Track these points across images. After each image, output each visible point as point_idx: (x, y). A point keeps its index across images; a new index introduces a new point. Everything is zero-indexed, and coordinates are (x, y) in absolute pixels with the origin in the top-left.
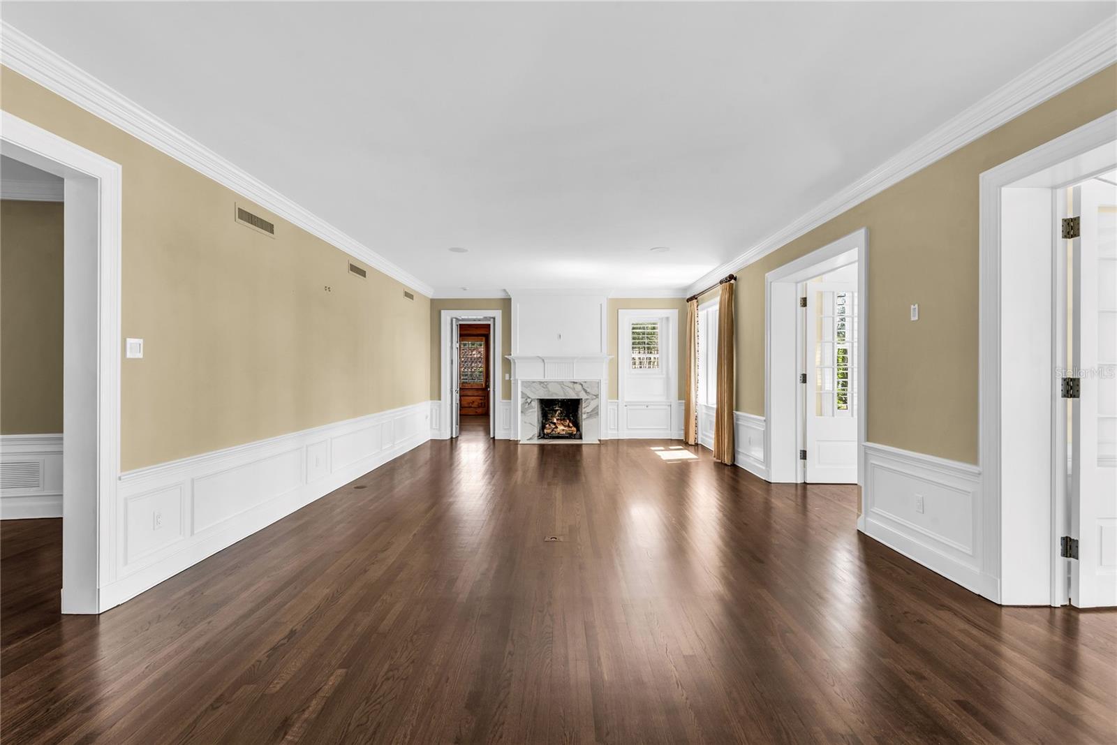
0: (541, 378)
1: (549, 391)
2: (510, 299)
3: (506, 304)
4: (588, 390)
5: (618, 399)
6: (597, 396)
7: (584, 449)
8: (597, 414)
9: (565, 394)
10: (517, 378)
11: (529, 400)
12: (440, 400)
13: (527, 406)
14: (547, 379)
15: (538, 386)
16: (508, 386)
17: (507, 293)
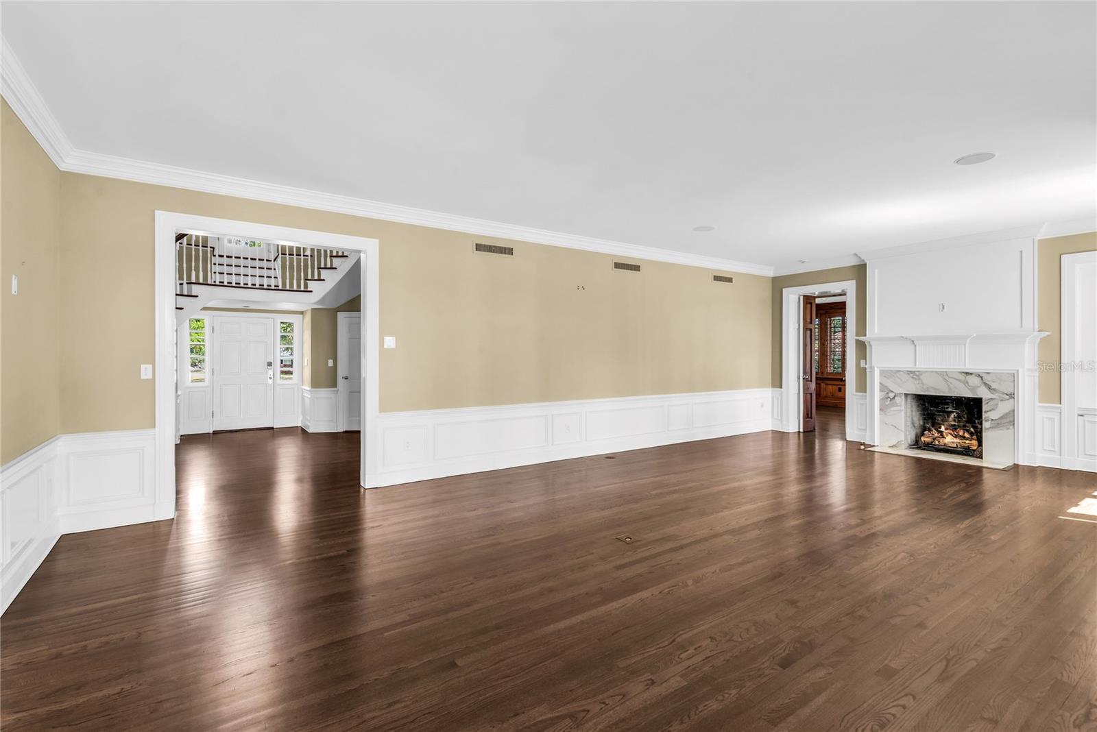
0: (909, 366)
1: (922, 383)
2: (866, 265)
3: (860, 272)
4: (994, 386)
5: (1060, 403)
6: (1011, 396)
7: (986, 475)
8: (1013, 423)
9: (950, 389)
10: (873, 364)
11: (891, 395)
12: (781, 387)
13: (888, 402)
14: (920, 366)
15: (906, 377)
16: (862, 374)
17: (860, 258)
